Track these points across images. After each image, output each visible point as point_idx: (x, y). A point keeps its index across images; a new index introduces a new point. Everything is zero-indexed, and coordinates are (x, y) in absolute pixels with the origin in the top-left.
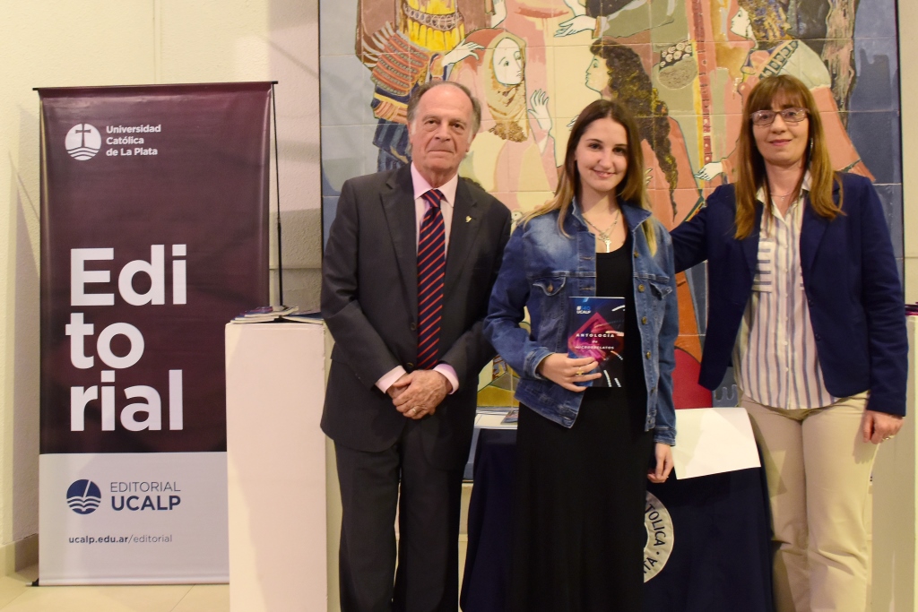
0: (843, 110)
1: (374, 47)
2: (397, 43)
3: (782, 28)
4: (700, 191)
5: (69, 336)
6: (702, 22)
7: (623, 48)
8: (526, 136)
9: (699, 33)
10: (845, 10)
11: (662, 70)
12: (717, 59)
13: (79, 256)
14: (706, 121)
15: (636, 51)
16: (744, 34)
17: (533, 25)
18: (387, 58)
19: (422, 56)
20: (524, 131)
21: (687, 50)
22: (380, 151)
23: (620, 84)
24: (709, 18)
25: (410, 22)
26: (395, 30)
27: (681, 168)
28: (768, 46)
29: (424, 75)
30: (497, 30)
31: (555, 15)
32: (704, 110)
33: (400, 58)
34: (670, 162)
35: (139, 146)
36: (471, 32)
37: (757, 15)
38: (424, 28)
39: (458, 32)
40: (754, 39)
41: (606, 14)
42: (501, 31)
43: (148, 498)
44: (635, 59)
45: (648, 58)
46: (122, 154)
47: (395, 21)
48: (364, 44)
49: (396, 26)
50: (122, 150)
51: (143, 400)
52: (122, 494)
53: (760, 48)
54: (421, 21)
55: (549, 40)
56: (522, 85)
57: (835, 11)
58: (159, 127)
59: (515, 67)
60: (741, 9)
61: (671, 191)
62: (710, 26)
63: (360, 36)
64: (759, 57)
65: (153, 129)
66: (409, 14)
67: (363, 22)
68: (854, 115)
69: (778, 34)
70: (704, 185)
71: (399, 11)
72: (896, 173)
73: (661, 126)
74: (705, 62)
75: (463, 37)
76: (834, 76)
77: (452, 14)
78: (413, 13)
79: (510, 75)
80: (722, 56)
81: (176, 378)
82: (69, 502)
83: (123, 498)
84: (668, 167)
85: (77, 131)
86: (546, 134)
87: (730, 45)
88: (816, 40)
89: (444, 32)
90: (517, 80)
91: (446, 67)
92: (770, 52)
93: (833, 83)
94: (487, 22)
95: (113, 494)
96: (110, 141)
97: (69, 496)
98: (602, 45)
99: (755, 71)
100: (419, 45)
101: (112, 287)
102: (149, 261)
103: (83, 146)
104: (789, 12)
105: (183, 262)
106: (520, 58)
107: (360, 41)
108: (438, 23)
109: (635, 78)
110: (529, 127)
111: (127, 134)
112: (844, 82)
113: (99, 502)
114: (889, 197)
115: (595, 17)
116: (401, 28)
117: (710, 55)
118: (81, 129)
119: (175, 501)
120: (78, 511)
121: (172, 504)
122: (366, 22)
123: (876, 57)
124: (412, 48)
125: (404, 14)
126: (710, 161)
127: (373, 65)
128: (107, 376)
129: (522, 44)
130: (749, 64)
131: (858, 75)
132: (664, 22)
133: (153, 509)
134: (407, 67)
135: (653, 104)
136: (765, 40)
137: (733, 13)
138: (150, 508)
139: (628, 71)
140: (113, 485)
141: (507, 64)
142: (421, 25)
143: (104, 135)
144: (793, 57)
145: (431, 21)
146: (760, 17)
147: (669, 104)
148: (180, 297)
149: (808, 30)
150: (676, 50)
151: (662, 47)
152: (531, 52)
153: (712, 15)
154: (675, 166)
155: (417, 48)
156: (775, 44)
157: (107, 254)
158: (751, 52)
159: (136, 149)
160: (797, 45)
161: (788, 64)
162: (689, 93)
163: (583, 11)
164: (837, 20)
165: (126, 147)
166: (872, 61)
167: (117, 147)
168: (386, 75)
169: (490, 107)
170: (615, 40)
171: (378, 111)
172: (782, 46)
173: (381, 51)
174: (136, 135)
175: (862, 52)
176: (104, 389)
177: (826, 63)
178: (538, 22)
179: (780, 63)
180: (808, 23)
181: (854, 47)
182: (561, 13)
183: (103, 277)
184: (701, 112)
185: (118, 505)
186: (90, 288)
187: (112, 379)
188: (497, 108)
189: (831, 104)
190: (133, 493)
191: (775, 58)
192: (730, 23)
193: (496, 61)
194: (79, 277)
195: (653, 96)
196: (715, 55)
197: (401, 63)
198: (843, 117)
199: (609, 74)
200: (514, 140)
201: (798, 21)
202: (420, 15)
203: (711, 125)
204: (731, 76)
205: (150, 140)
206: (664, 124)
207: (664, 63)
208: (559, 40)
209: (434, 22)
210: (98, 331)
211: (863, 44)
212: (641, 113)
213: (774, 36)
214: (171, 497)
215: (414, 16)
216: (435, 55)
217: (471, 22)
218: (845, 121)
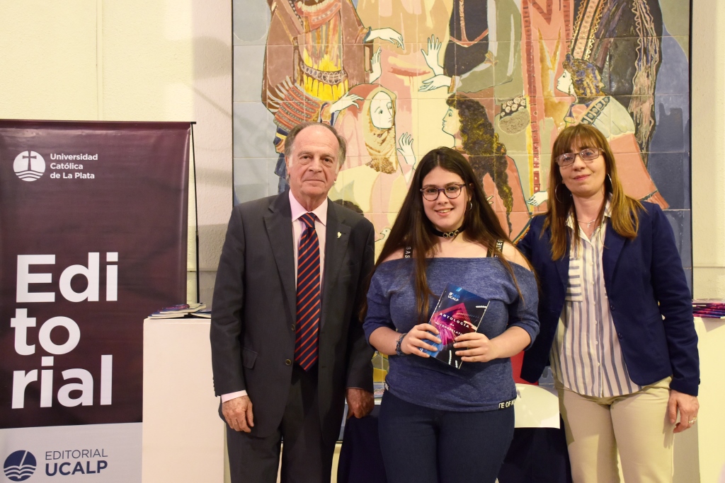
0: (644, 152)
1: (277, 96)
2: (295, 93)
3: (597, 87)
4: (531, 214)
5: (14, 329)
6: (534, 81)
7: (472, 101)
8: (395, 169)
9: (532, 91)
10: (648, 73)
11: (502, 119)
12: (546, 111)
13: (24, 261)
14: (536, 159)
15: (481, 103)
16: (567, 91)
17: (402, 81)
18: (287, 105)
19: (314, 104)
20: (394, 165)
21: (522, 104)
22: (280, 179)
23: (469, 130)
24: (540, 78)
25: (305, 77)
26: (293, 83)
27: (516, 196)
28: (586, 100)
29: (316, 119)
30: (374, 85)
31: (420, 74)
32: (534, 151)
33: (297, 105)
34: (507, 191)
35: (79, 171)
36: (353, 86)
37: (577, 76)
38: (316, 82)
39: (343, 86)
40: (575, 95)
41: (459, 74)
42: (377, 86)
43: (79, 464)
44: (481, 110)
45: (492, 109)
46: (64, 177)
47: (294, 75)
48: (268, 93)
49: (294, 79)
50: (64, 174)
51: (78, 381)
52: (56, 461)
53: (580, 102)
54: (314, 77)
55: (414, 94)
56: (393, 129)
57: (640, 73)
58: (97, 156)
59: (387, 115)
60: (566, 71)
61: (508, 214)
62: (541, 85)
63: (265, 87)
64: (578, 110)
65: (91, 158)
66: (305, 70)
67: (268, 76)
68: (653, 155)
69: (594, 91)
70: (533, 209)
71: (297, 67)
72: (686, 201)
73: (501, 163)
74: (536, 113)
75: (347, 90)
76: (637, 125)
77: (338, 72)
78: (308, 69)
79: (384, 121)
80: (550, 109)
81: (107, 361)
82: (5, 471)
83: (56, 465)
84: (506, 195)
85: (24, 157)
86: (411, 168)
87: (556, 100)
88: (624, 97)
89: (332, 85)
90: (389, 125)
91: (333, 114)
92: (587, 106)
93: (637, 130)
94: (366, 79)
95: (48, 462)
96: (53, 166)
97: (5, 467)
98: (456, 98)
99: (576, 120)
100: (312, 95)
101: (54, 287)
102: (87, 266)
103: (29, 169)
104: (604, 74)
105: (116, 267)
106: (391, 108)
107: (265, 91)
108: (328, 79)
109: (481, 125)
110: (397, 162)
111: (68, 161)
112: (646, 129)
113: (34, 469)
114: (680, 219)
115: (451, 77)
116: (298, 81)
117: (540, 107)
118: (28, 155)
119: (102, 465)
120: (14, 479)
121: (99, 468)
122: (271, 75)
123: (672, 110)
124: (307, 98)
125: (301, 70)
126: (539, 191)
127: (276, 111)
128: (47, 361)
129: (393, 97)
130: (571, 115)
131: (657, 124)
132: (504, 81)
133: (83, 473)
134: (303, 112)
135: (495, 146)
136: (584, 96)
137: (559, 74)
138: (80, 472)
139: (475, 120)
140: (48, 454)
141: (381, 112)
142: (314, 79)
143: (48, 161)
144: (606, 110)
145: (322, 77)
146: (580, 78)
147: (507, 146)
148: (112, 295)
149: (618, 88)
150: (514, 103)
151: (503, 101)
152: (400, 104)
153: (542, 76)
154: (511, 194)
155: (310, 98)
156: (591, 100)
157: (50, 259)
158: (572, 105)
159: (76, 173)
160: (609, 100)
161: (601, 115)
162: (523, 136)
163: (441, 71)
164: (642, 80)
165: (68, 172)
166: (668, 113)
167: (60, 171)
168: (286, 118)
169: (367, 145)
170: (466, 95)
171: (279, 147)
172: (597, 101)
173: (282, 99)
174: (76, 162)
175: (661, 106)
176: (43, 371)
177: (632, 114)
178: (406, 79)
179: (595, 115)
180: (618, 82)
181: (654, 102)
182: (424, 73)
183: (46, 278)
184: (532, 152)
185: (51, 470)
186: (33, 288)
187: (51, 364)
188: (373, 147)
189: (634, 147)
190: (66, 460)
191: (591, 110)
192: (557, 82)
193: (372, 110)
194: (24, 278)
195: (495, 139)
196: (544, 108)
197: (298, 110)
198: (644, 157)
199: (461, 121)
200: (386, 172)
201: (610, 82)
202: (314, 71)
203: (539, 161)
204: (556, 124)
205: (88, 166)
206: (503, 161)
207: (504, 113)
208: (421, 94)
209: (324, 77)
210: (40, 324)
211: (662, 99)
212: (485, 152)
213: (591, 93)
214: (99, 462)
215: (309, 72)
216: (325, 104)
217: (353, 78)
218: (646, 161)
